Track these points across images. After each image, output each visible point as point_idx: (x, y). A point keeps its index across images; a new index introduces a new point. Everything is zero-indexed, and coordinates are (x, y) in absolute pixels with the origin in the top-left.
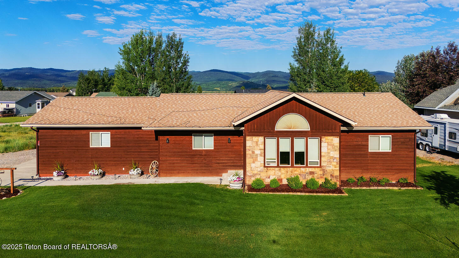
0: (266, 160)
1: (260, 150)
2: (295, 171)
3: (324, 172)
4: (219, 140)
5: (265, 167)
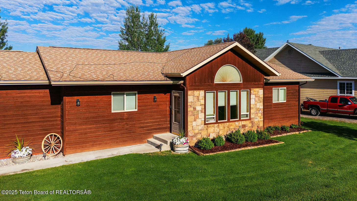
0: (207, 117)
1: (201, 105)
2: (231, 125)
3: (253, 124)
4: (143, 99)
5: (205, 124)
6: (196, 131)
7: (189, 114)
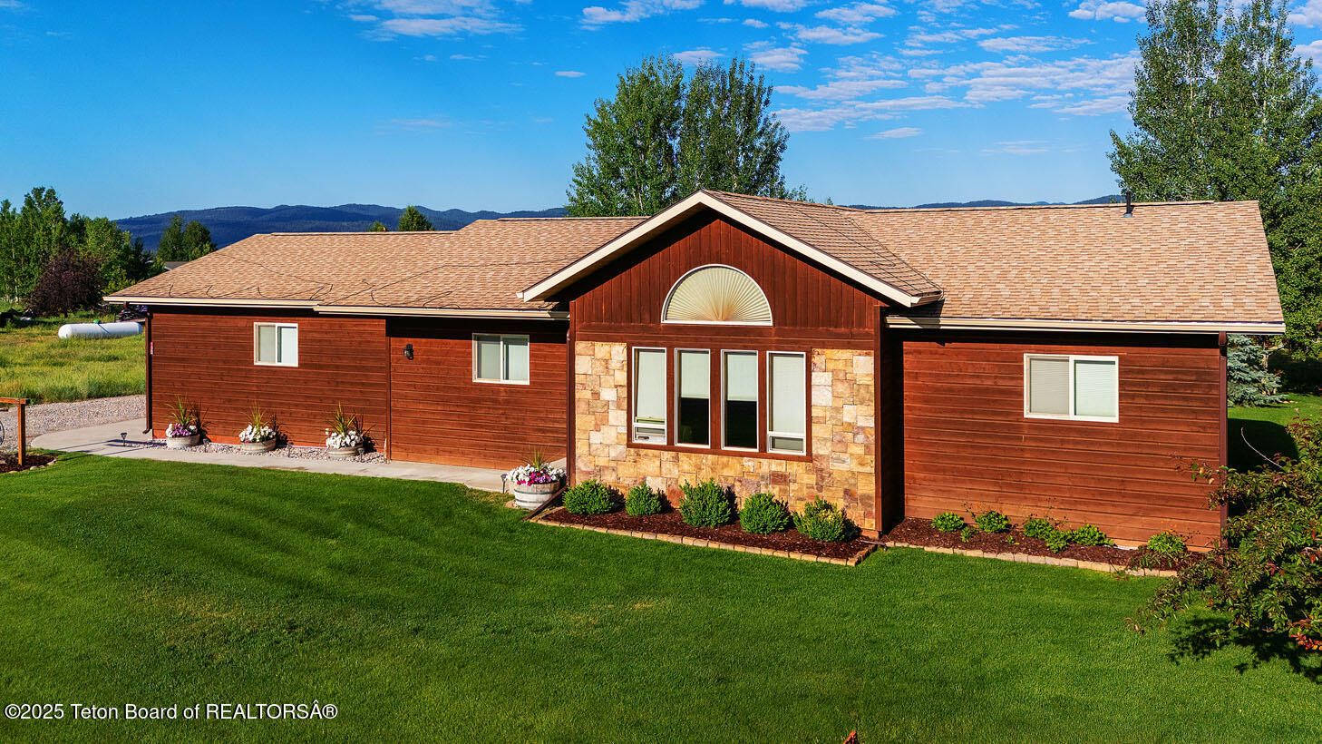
0: (635, 425)
1: (616, 387)
2: (725, 466)
3: (823, 479)
4: (545, 356)
5: (630, 445)
6: (602, 462)
7: (580, 407)
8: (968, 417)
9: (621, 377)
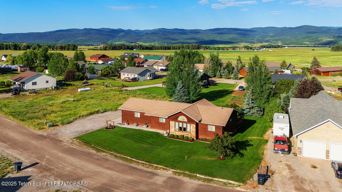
2: (183, 133)
3: (191, 135)
4: (167, 121)
5: (175, 130)
6: (172, 132)
7: (170, 127)
8: (204, 130)
9: (174, 125)
